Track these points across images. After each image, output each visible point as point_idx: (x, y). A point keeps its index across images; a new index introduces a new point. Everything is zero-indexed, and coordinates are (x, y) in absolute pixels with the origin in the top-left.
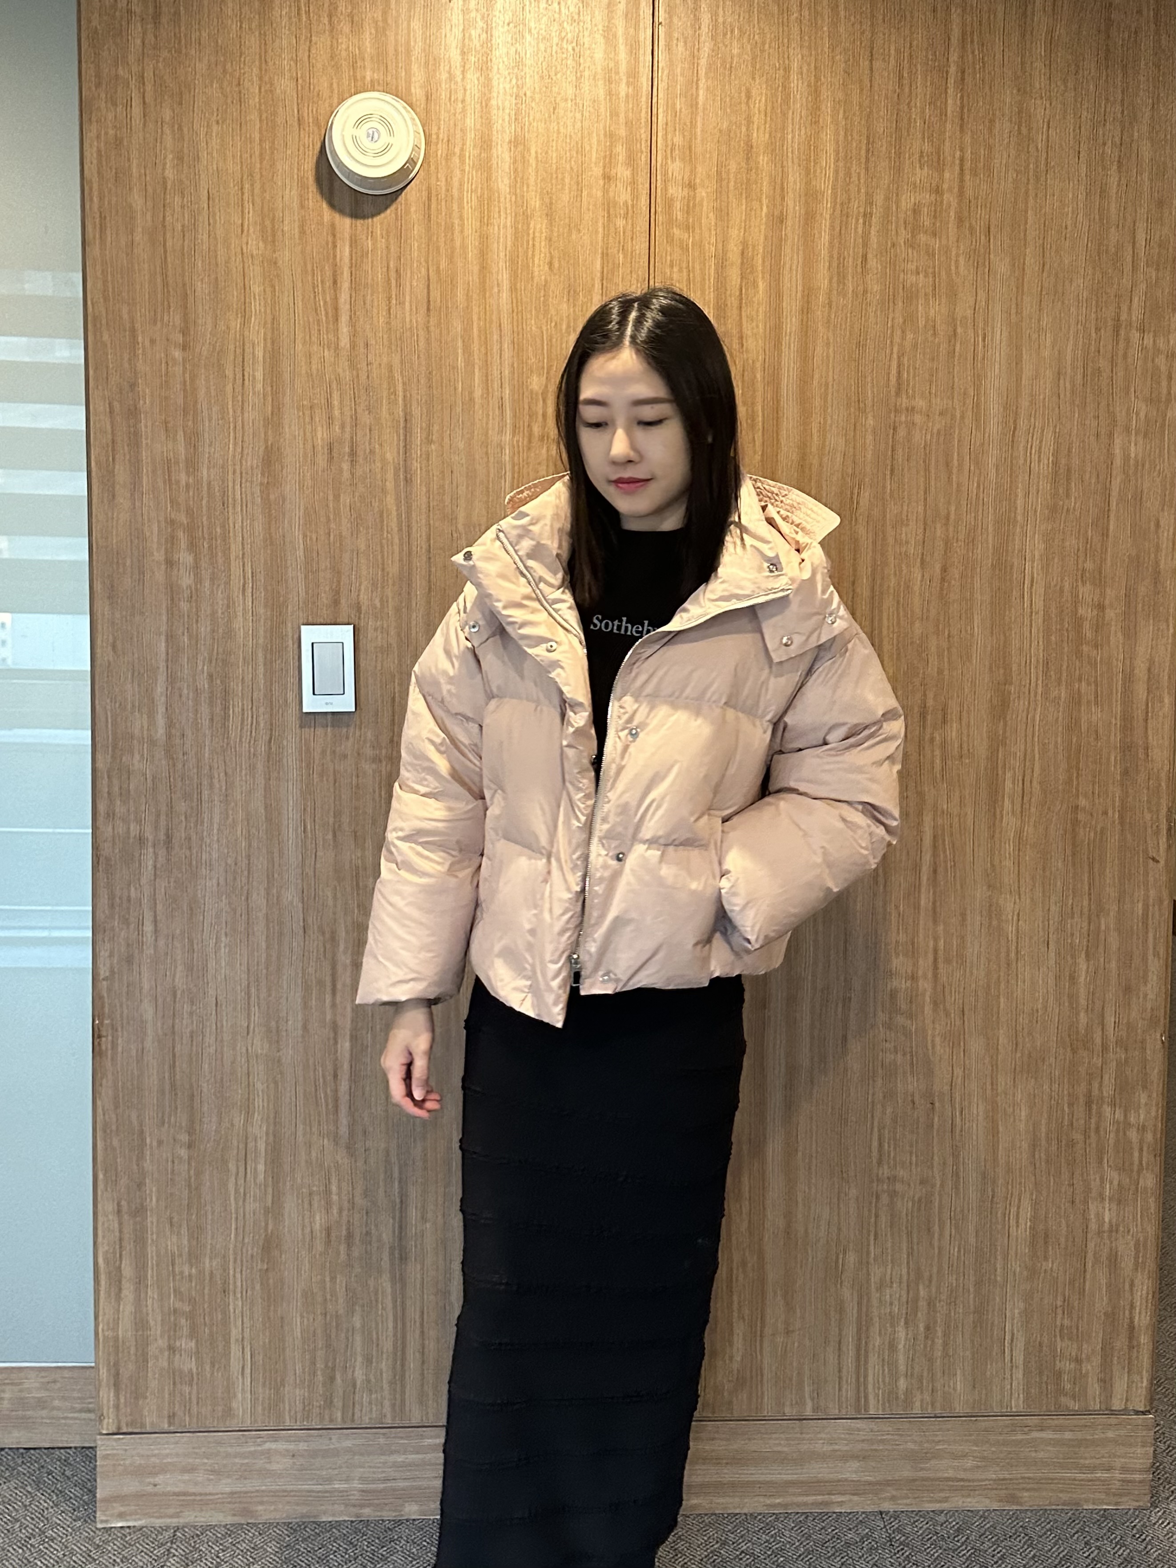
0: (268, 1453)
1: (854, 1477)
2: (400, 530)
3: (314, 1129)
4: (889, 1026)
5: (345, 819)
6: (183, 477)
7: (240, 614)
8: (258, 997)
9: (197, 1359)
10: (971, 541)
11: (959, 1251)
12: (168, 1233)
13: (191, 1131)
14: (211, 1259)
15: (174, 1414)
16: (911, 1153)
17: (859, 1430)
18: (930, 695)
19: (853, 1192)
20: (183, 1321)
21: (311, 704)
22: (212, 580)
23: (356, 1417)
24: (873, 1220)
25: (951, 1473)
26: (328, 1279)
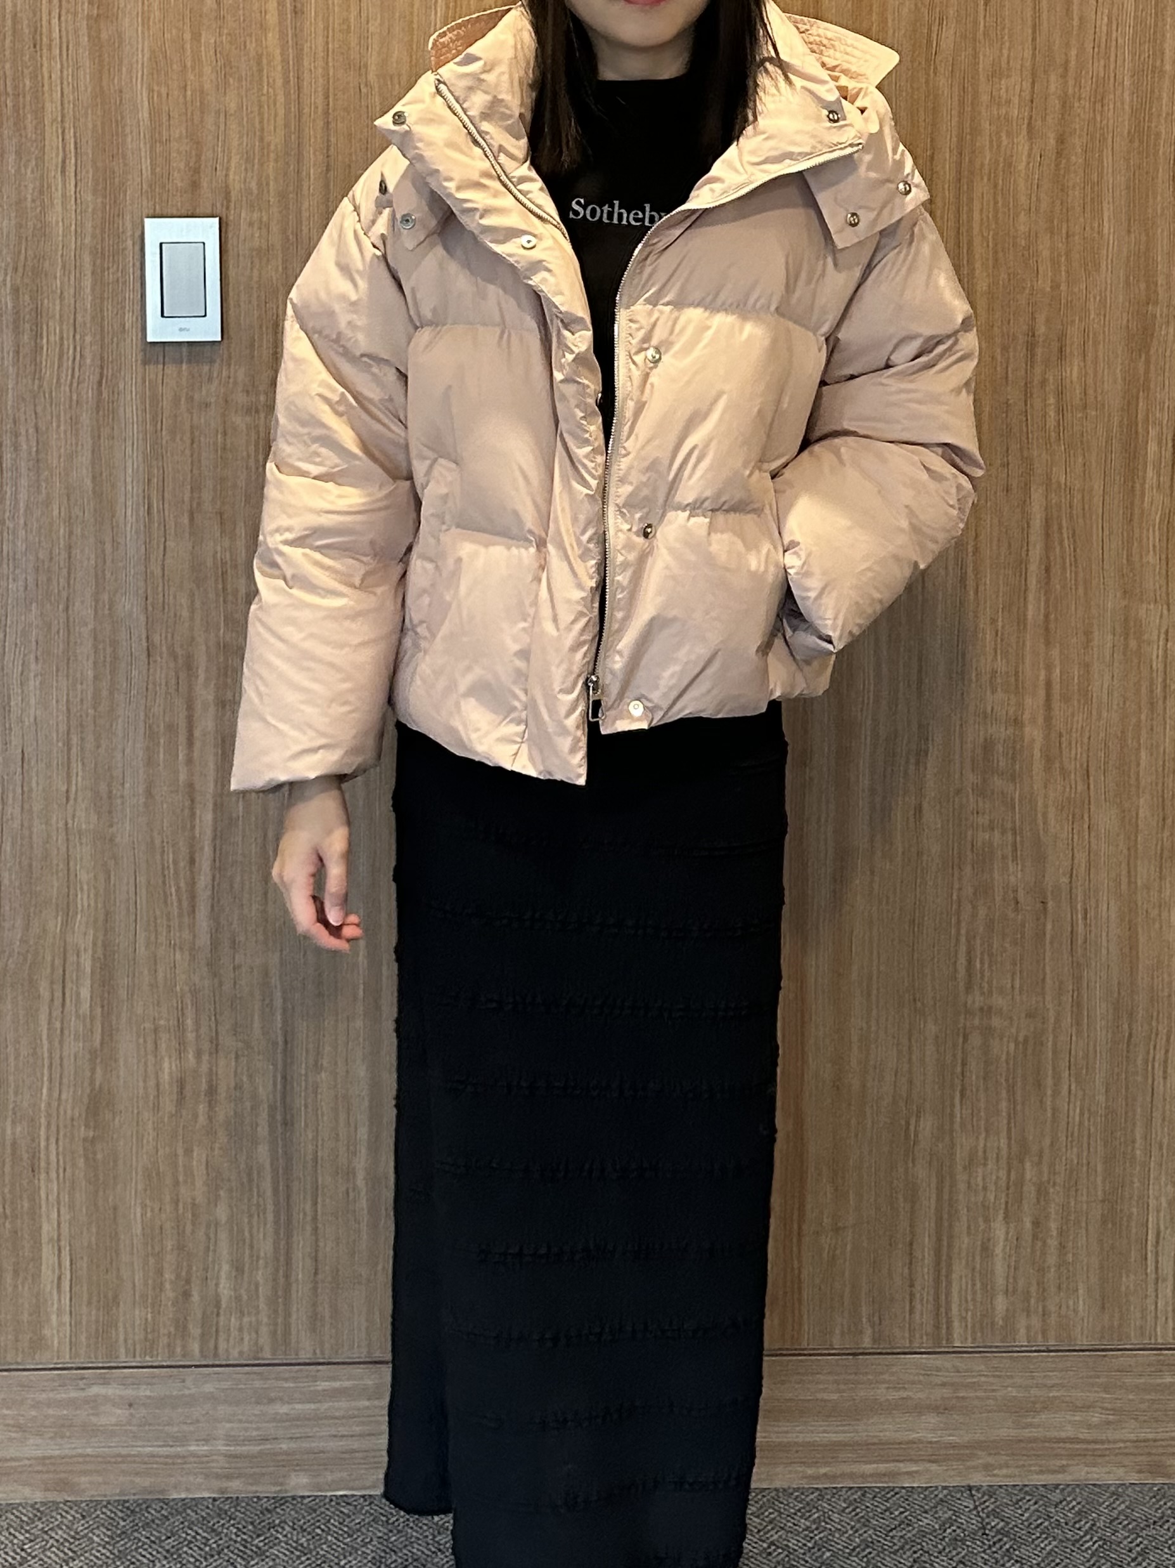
0: (93, 1403)
1: (931, 1437)
2: (286, 82)
3: (162, 939)
4: (982, 791)
5: (207, 496)
7: (58, 201)
10: (1099, 99)
11: (1082, 1114)
14: (13, 1122)
16: (1014, 974)
17: (938, 1369)
18: (1041, 318)
19: (932, 1028)
21: (158, 330)
22: (18, 153)
23: (221, 1350)
24: (959, 1069)
25: (1069, 1432)
26: (180, 1152)
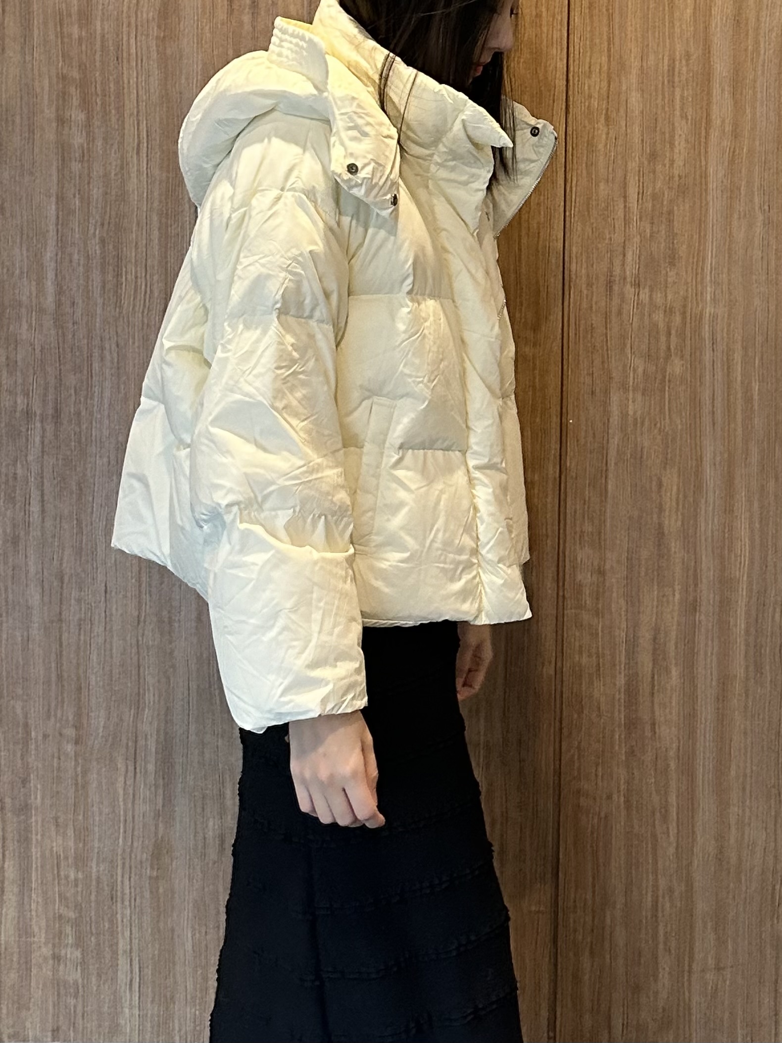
6: (75, 31)
8: (150, 586)
9: (83, 970)
12: (53, 834)
13: (77, 727)
15: (58, 1029)
20: (68, 929)
